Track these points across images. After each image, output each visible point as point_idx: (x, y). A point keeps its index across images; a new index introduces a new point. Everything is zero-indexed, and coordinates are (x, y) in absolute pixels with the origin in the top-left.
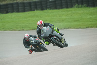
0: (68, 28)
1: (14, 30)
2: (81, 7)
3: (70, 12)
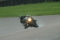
0: (42, 15)
1: (8, 17)
3: (43, 5)
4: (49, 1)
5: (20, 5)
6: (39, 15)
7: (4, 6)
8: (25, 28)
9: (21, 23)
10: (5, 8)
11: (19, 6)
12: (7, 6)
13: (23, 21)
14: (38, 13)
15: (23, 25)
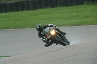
0: (79, 25)
1: (25, 28)
2: (91, 4)
3: (81, 9)
4: (90, 2)
5: (44, 8)
6: (75, 25)
7: (18, 10)
8: (46, 46)
9: (40, 37)
10: (20, 13)
11: (42, 11)
12: (23, 9)
13: (42, 34)
14: (73, 21)
15: (43, 41)
